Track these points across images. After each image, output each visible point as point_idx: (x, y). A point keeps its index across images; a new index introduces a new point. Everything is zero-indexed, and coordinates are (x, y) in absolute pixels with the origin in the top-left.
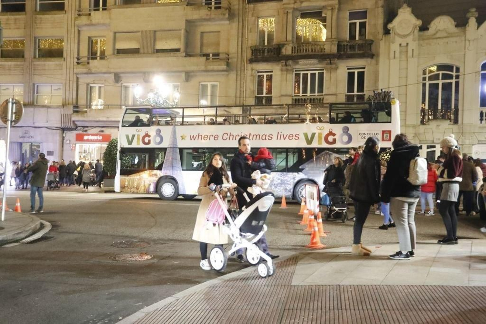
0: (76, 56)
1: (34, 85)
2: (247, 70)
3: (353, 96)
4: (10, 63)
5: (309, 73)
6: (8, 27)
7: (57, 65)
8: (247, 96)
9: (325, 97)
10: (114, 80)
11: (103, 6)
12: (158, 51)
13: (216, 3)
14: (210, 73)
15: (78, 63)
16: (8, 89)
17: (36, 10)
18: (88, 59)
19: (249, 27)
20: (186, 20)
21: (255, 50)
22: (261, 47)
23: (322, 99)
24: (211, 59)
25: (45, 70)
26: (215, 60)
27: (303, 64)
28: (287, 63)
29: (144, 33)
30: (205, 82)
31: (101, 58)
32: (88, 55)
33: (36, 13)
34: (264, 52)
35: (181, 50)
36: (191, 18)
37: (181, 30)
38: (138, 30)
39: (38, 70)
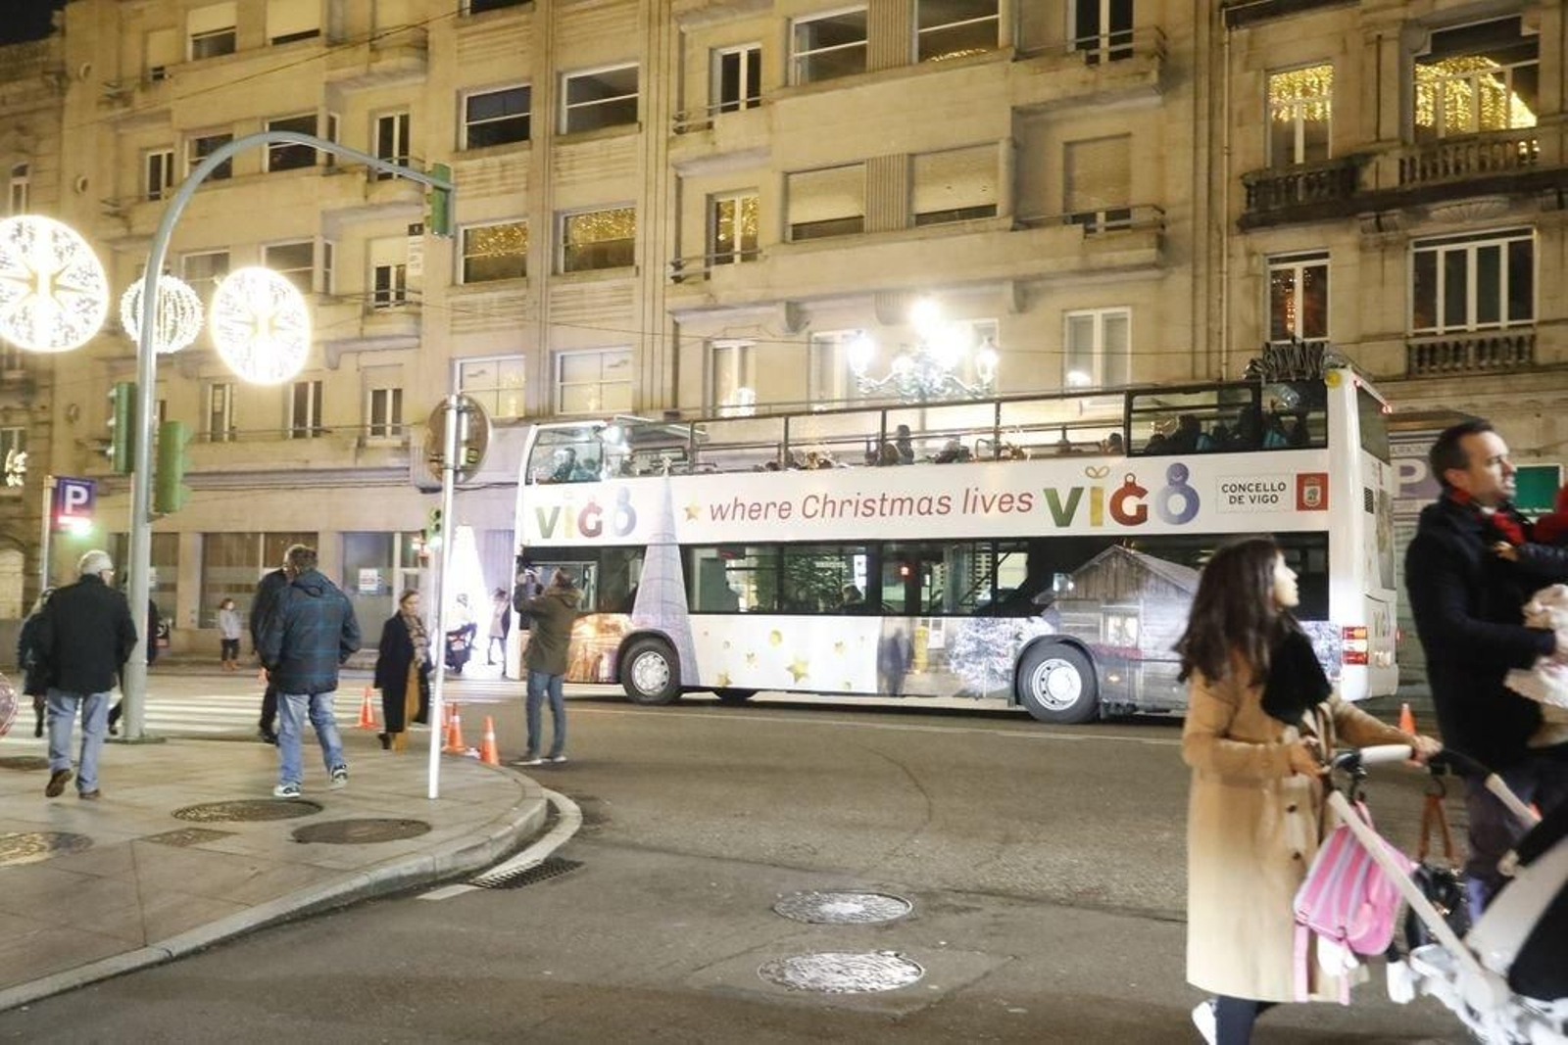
0: (671, 257)
1: (553, 354)
2: (1229, 256)
4: (488, 296)
5: (1472, 249)
6: (484, 191)
7: (616, 289)
8: (1234, 347)
9: (1543, 332)
10: (786, 325)
11: (749, 97)
12: (923, 219)
13: (1113, 41)
14: (1100, 279)
15: (678, 280)
16: (483, 372)
17: (557, 133)
18: (707, 265)
19: (1236, 107)
20: (1013, 108)
21: (1258, 183)
22: (1279, 174)
23: (1527, 340)
24: (1101, 230)
25: (583, 307)
26: (1112, 233)
27: (1445, 218)
28: (1383, 220)
29: (878, 167)
30: (1081, 308)
31: (745, 258)
32: (708, 251)
33: (559, 139)
34: (1291, 187)
35: (999, 210)
36: (1031, 101)
37: (995, 143)
38: (859, 157)
39: (564, 309)
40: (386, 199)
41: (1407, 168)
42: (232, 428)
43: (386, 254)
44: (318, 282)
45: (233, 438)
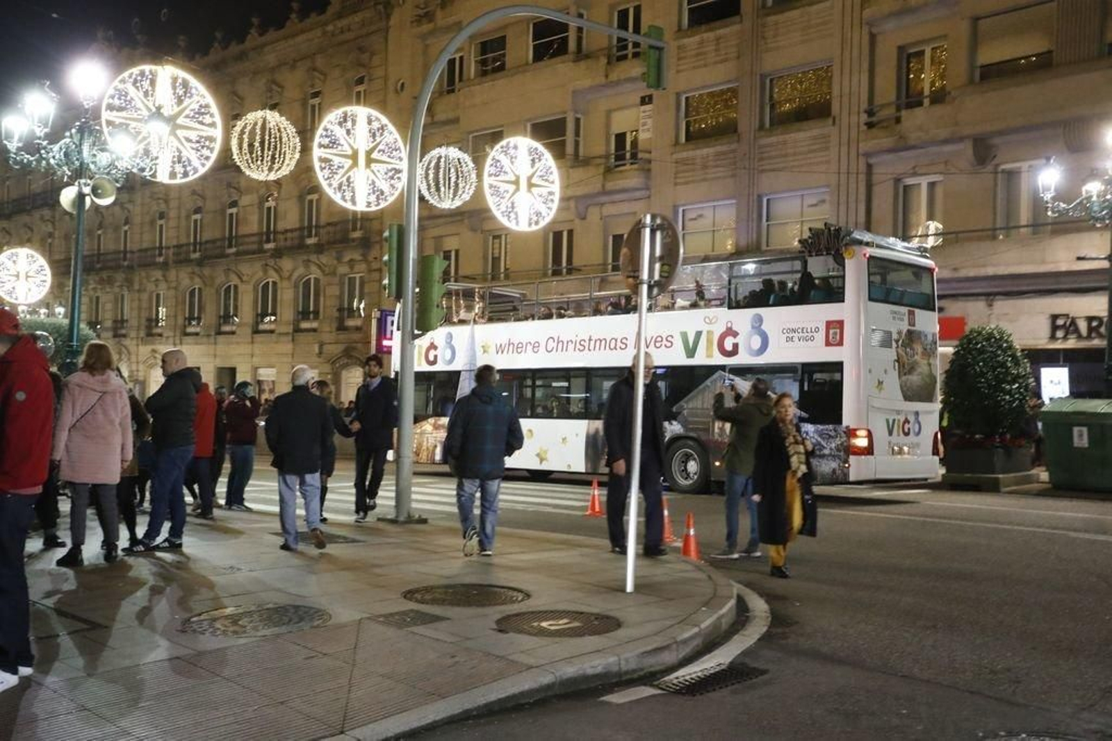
0: (864, 106)
1: (760, 197)
4: (705, 151)
7: (815, 138)
10: (972, 158)
15: (870, 125)
16: (701, 216)
17: (764, 6)
18: (898, 109)
25: (786, 155)
31: (935, 102)
32: (898, 97)
33: (765, 11)
39: (770, 158)
40: (622, 77)
42: (506, 269)
43: (621, 122)
44: (570, 149)
45: (507, 277)
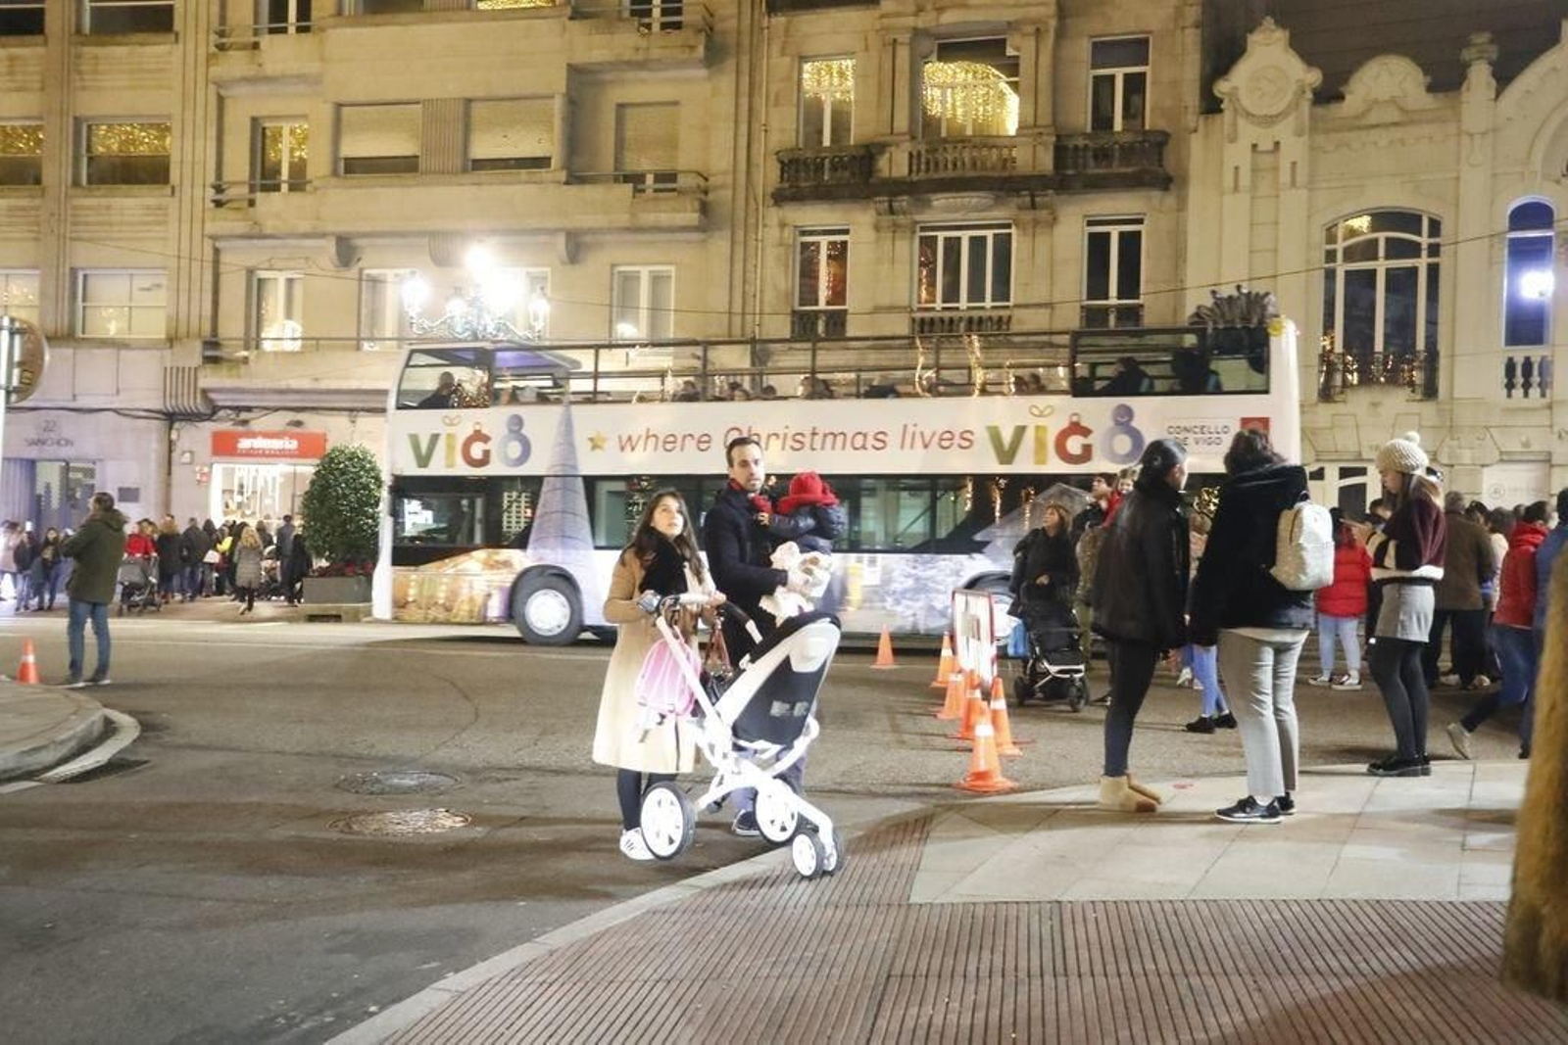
0: (211, 178)
1: (74, 271)
2: (765, 226)
3: (1106, 310)
5: (965, 236)
7: (148, 208)
8: (767, 309)
9: (1017, 314)
10: (335, 257)
11: (298, 20)
12: (479, 165)
13: (665, 12)
14: (647, 237)
15: (218, 204)
17: (79, 31)
18: (252, 189)
19: (774, 88)
20: (569, 66)
21: (790, 161)
22: (809, 154)
23: (1005, 319)
24: (649, 191)
25: (111, 224)
26: (661, 195)
27: (942, 208)
28: (896, 205)
29: (431, 107)
30: (629, 264)
31: (293, 188)
32: (252, 175)
33: (82, 39)
34: (819, 168)
35: (553, 162)
36: (586, 60)
37: (552, 97)
38: (413, 96)
39: (87, 224)
41: (915, 161)
